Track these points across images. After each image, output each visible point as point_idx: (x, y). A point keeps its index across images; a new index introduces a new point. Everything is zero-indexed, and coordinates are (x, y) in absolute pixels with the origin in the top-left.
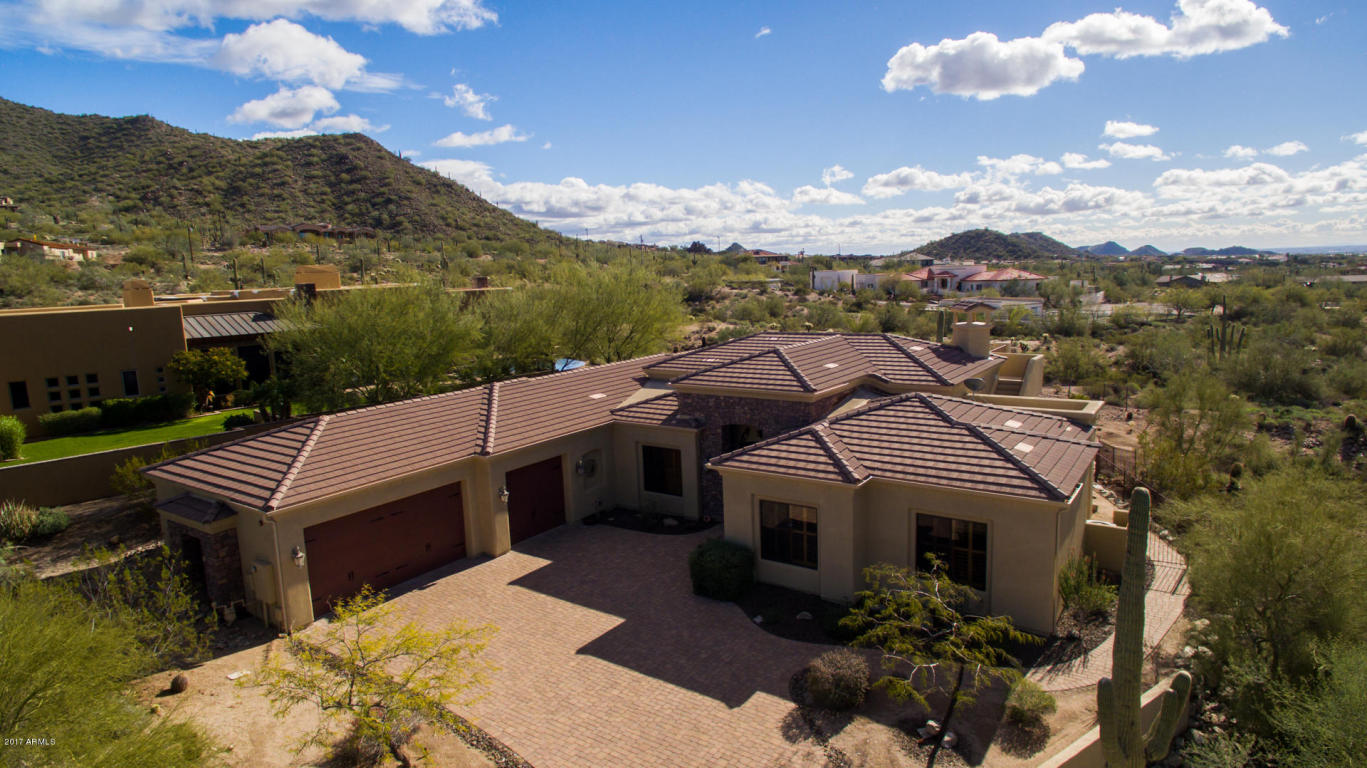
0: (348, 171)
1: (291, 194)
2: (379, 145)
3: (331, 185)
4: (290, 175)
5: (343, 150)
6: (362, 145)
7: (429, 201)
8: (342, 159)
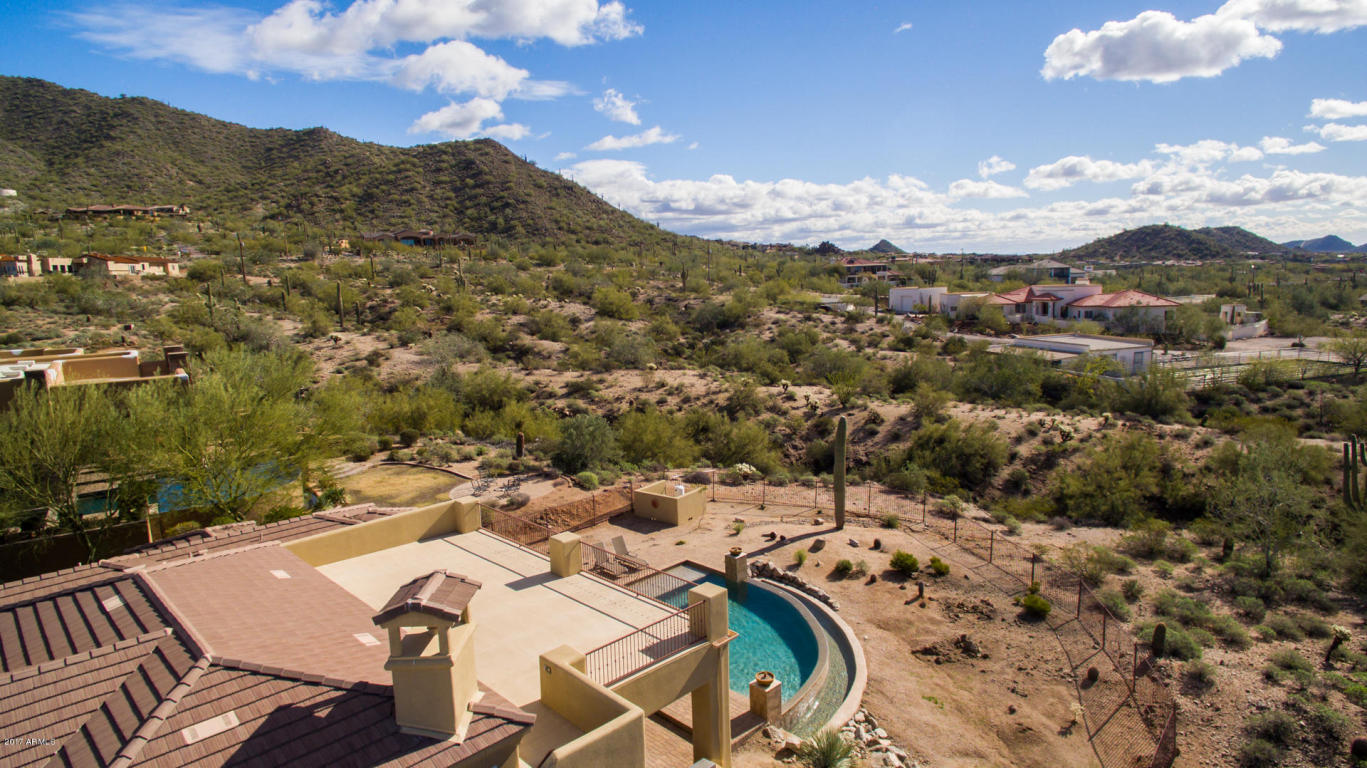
0: (473, 176)
1: (418, 200)
2: (506, 149)
3: (456, 190)
4: (420, 181)
5: (471, 155)
6: (489, 150)
7: (545, 205)
8: (469, 164)
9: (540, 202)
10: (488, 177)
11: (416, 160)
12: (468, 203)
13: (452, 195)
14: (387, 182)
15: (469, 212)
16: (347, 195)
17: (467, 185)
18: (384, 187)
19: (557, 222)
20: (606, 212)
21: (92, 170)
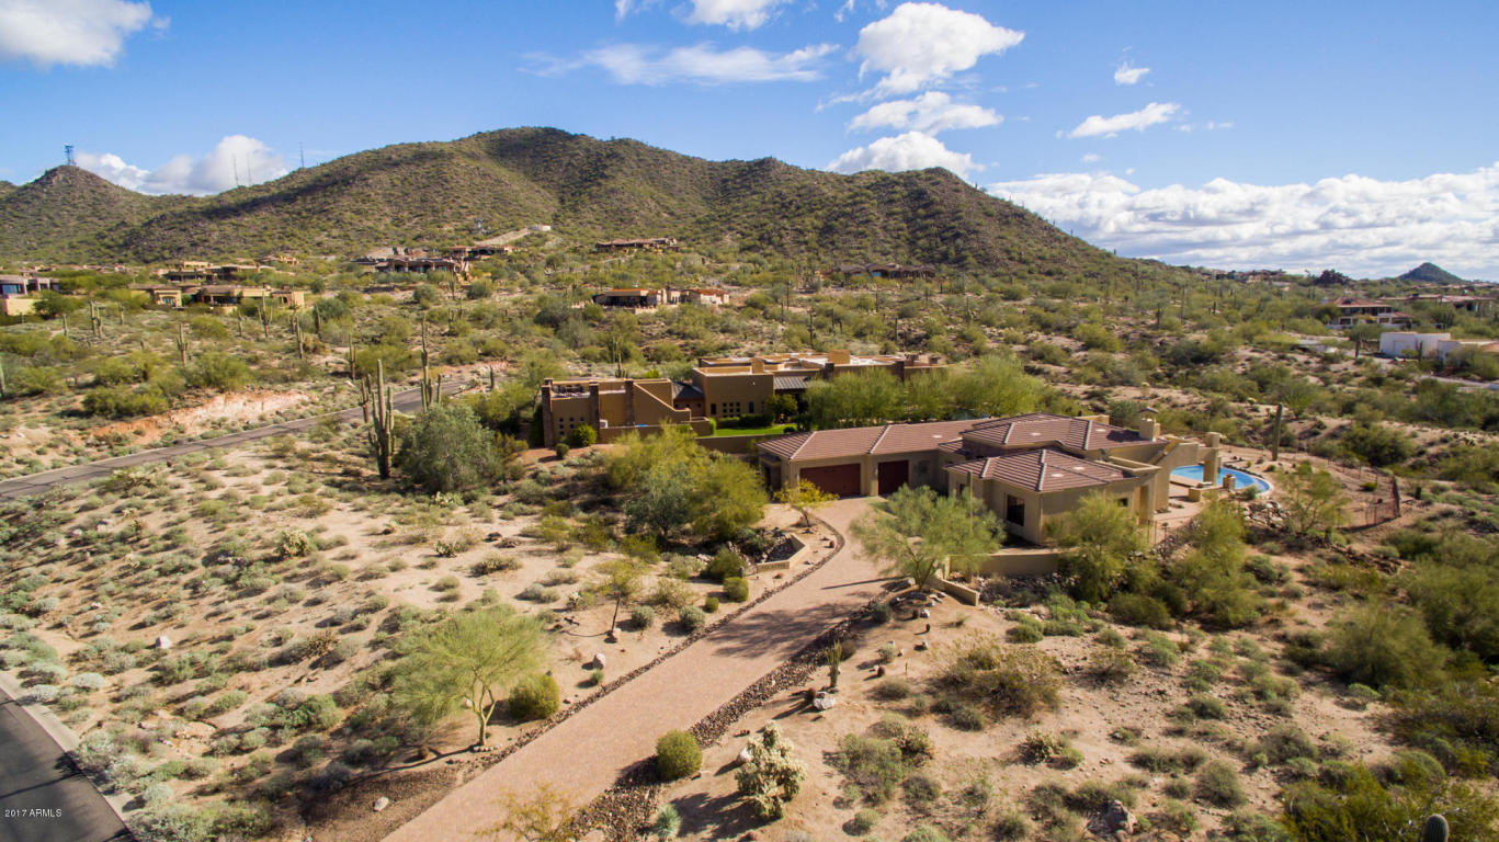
0: (925, 207)
1: (873, 231)
2: (956, 177)
3: (907, 221)
4: (875, 213)
5: (923, 185)
6: (942, 179)
7: (996, 234)
8: (921, 194)
9: (990, 231)
10: (939, 207)
12: (919, 234)
13: (904, 225)
14: (844, 214)
15: (921, 242)
16: (809, 228)
17: (918, 216)
18: (841, 219)
19: (1008, 252)
20: (1057, 239)
21: (595, 207)
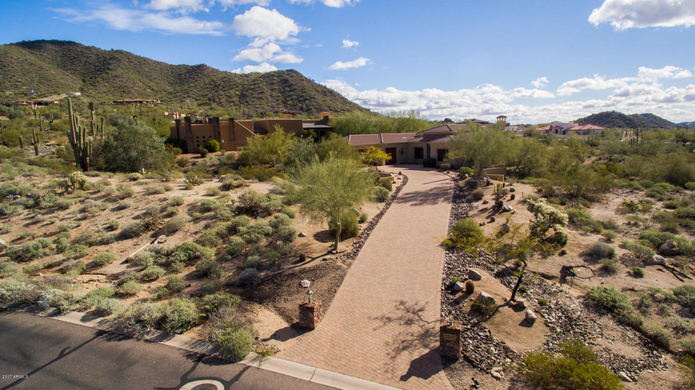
0: (289, 86)
1: (266, 97)
2: (301, 74)
4: (265, 89)
5: (286, 77)
6: (294, 75)
10: (295, 87)
11: (262, 79)
12: (288, 99)
16: (234, 95)
17: (286, 91)
18: (250, 91)
